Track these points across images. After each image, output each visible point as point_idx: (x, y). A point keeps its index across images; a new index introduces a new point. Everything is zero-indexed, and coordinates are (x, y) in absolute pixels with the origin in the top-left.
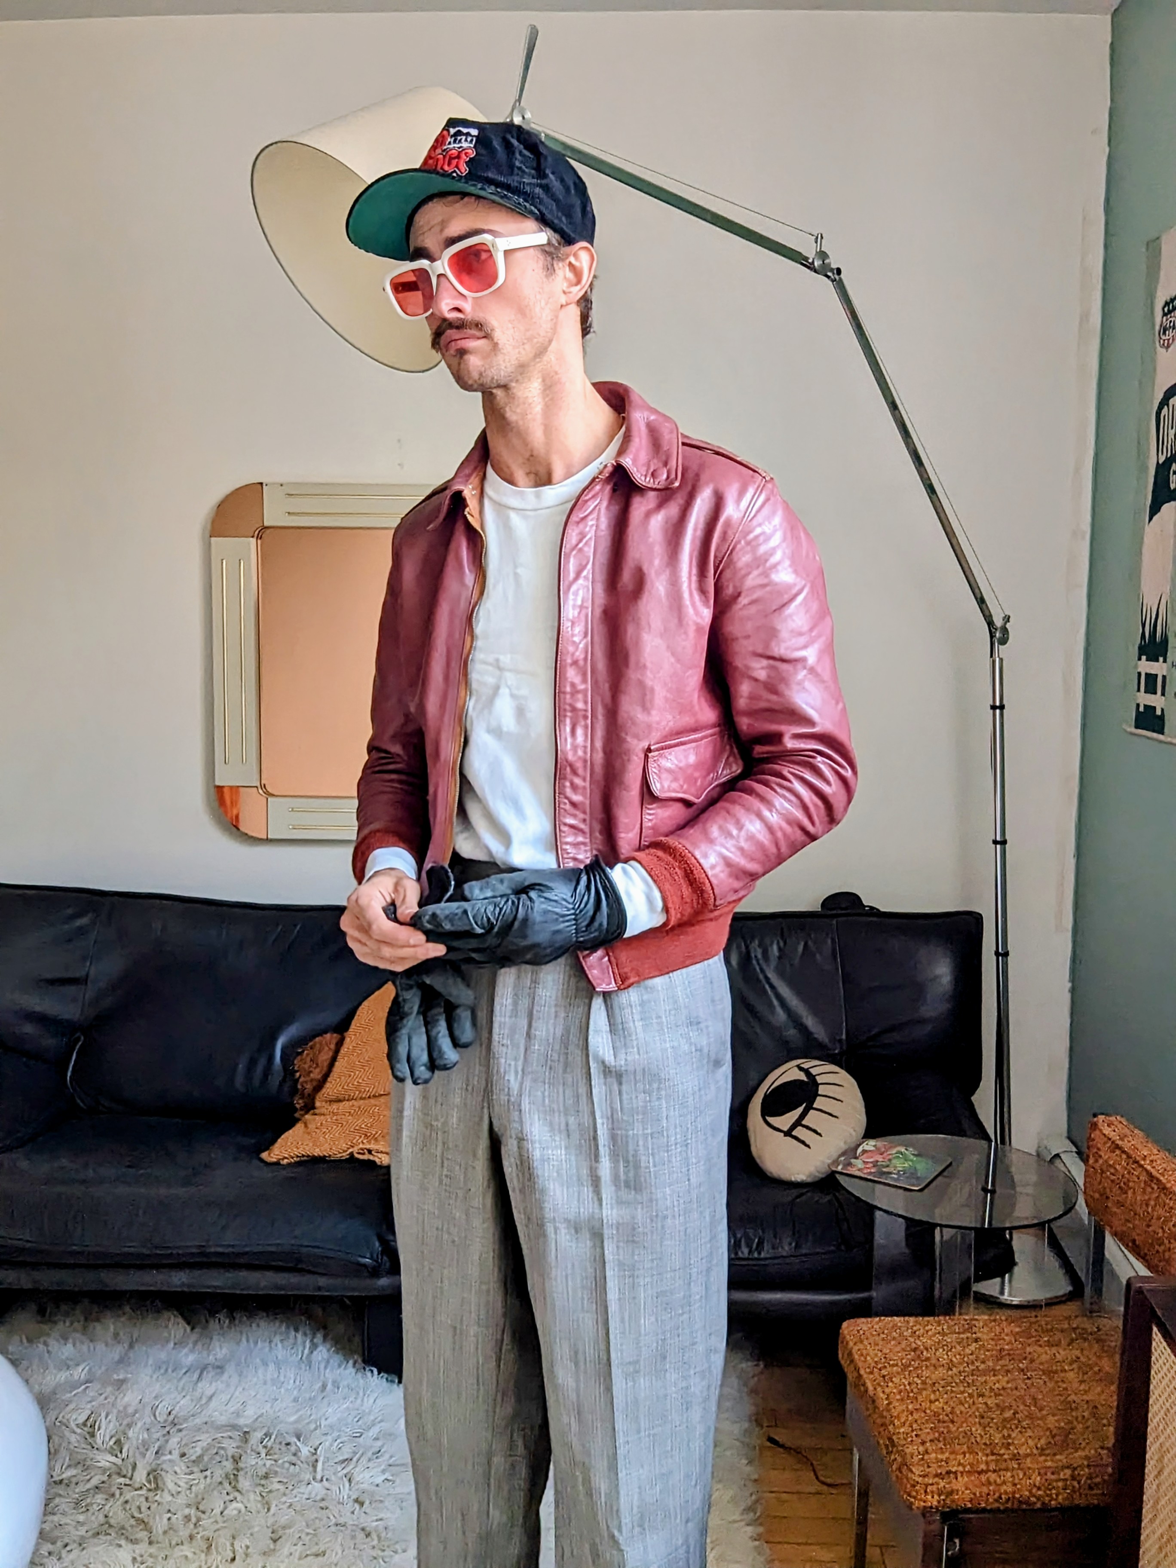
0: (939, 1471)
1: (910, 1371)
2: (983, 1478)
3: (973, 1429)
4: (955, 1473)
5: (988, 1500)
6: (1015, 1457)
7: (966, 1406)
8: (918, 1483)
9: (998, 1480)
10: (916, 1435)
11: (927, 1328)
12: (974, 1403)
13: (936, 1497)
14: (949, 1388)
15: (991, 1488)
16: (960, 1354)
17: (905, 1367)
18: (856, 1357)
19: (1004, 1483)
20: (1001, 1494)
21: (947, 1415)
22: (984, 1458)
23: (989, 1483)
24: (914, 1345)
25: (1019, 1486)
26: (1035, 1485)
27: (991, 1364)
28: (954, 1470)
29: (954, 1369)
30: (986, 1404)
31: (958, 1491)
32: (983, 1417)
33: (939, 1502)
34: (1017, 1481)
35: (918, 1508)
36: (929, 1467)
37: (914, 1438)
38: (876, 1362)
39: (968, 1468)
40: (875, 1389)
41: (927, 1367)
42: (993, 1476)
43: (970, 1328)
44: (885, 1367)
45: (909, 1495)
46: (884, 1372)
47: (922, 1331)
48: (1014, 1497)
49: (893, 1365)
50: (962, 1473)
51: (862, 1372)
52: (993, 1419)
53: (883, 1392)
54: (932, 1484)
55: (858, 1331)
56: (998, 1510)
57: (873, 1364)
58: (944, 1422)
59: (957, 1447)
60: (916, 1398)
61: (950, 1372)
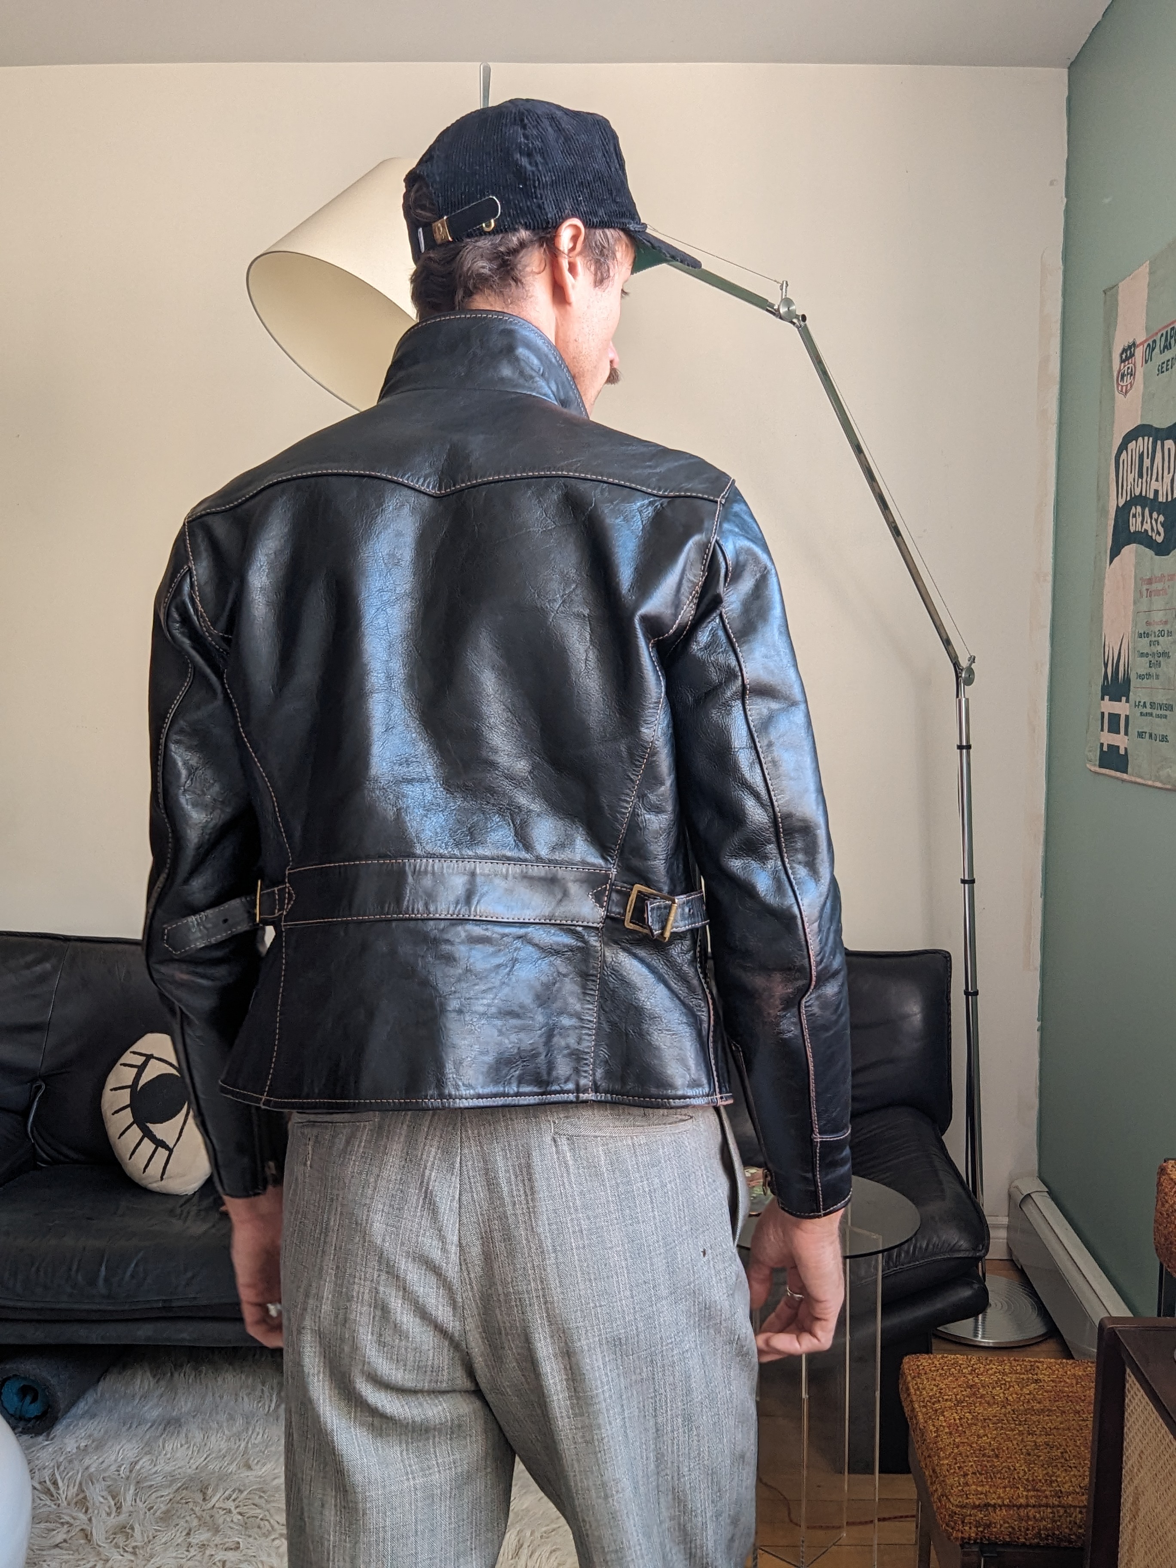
0: (977, 1503)
1: (963, 1407)
2: (1023, 1512)
3: (1017, 1465)
4: (994, 1506)
5: (1027, 1535)
6: (1058, 1494)
7: (1015, 1442)
8: (955, 1513)
9: (1038, 1515)
10: (959, 1468)
11: (988, 1367)
12: (1022, 1440)
13: (974, 1529)
14: (1000, 1425)
15: (1030, 1523)
16: (1016, 1394)
17: (959, 1402)
18: (912, 1391)
19: (1042, 1519)
20: (1040, 1530)
21: (993, 1450)
22: (1025, 1493)
23: (1029, 1519)
24: (971, 1382)
25: (1058, 1523)
26: (1076, 1523)
27: (1047, 1403)
28: (993, 1502)
29: (1009, 1407)
30: (1035, 1442)
31: (995, 1523)
32: (1029, 1454)
33: (977, 1534)
34: (1057, 1518)
35: (957, 1539)
36: (967, 1498)
37: (957, 1471)
38: (931, 1397)
39: (1007, 1502)
40: (926, 1422)
41: (981, 1403)
42: (1032, 1512)
43: (1032, 1369)
44: (939, 1401)
45: (947, 1525)
46: (937, 1406)
47: (982, 1369)
48: (1054, 1534)
49: (946, 1400)
50: (1000, 1506)
51: (916, 1406)
52: (1039, 1457)
53: (934, 1425)
54: (970, 1515)
55: (918, 1366)
56: (1038, 1546)
57: (927, 1399)
58: (989, 1457)
59: (1000, 1481)
60: (965, 1432)
61: (1003, 1410)
